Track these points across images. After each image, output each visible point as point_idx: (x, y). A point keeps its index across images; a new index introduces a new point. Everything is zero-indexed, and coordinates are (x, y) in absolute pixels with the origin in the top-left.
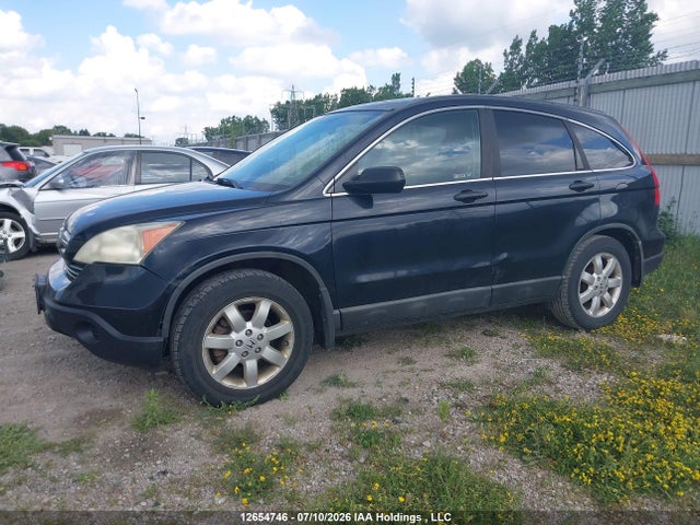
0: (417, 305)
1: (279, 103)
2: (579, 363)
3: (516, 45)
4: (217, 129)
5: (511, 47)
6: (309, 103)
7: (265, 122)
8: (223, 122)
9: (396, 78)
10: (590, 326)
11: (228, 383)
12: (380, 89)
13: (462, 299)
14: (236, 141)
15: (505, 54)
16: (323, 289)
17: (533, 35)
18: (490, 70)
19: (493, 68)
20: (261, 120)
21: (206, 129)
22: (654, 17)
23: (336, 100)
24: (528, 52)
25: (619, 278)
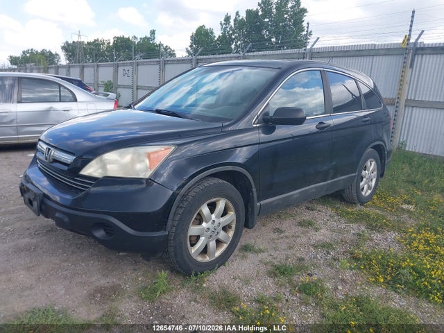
0: (295, 196)
1: (67, 42)
2: (375, 225)
3: (227, 19)
4: (18, 58)
5: (225, 20)
6: (89, 44)
7: (57, 55)
8: (24, 53)
9: (153, 32)
10: (362, 201)
11: (200, 259)
12: (141, 39)
13: (314, 190)
14: (48, 68)
15: (221, 24)
16: (254, 190)
17: (237, 13)
18: (212, 33)
19: (214, 31)
20: (54, 53)
21: (11, 57)
22: (304, 11)
23: (110, 43)
24: (235, 24)
25: (375, 173)
